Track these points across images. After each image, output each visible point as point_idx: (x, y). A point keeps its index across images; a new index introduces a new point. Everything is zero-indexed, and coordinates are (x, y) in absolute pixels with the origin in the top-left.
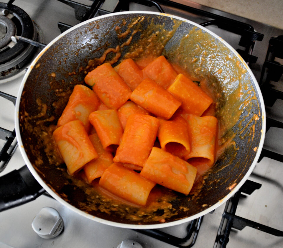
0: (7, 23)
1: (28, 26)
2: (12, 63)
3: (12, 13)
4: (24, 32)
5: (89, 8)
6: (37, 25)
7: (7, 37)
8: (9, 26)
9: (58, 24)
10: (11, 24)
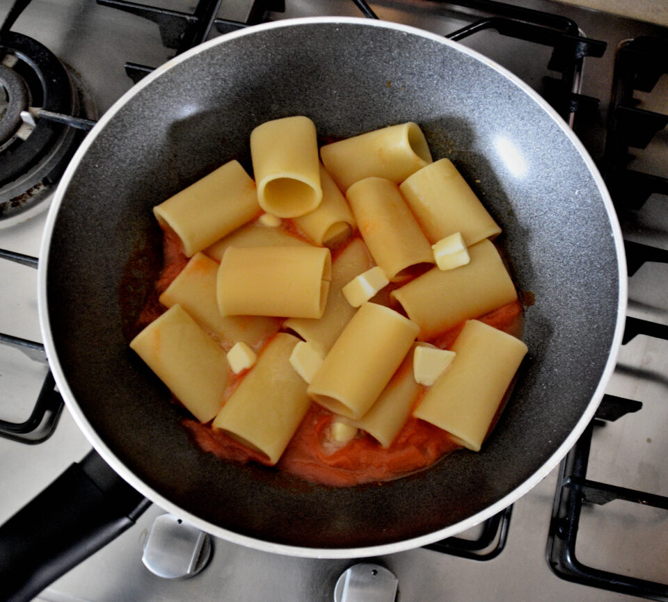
0: (7, 80)
1: (55, 80)
2: (31, 176)
3: (13, 54)
4: (48, 97)
5: (192, 20)
6: (74, 70)
7: (11, 114)
8: (10, 86)
9: (126, 68)
10: (15, 81)
